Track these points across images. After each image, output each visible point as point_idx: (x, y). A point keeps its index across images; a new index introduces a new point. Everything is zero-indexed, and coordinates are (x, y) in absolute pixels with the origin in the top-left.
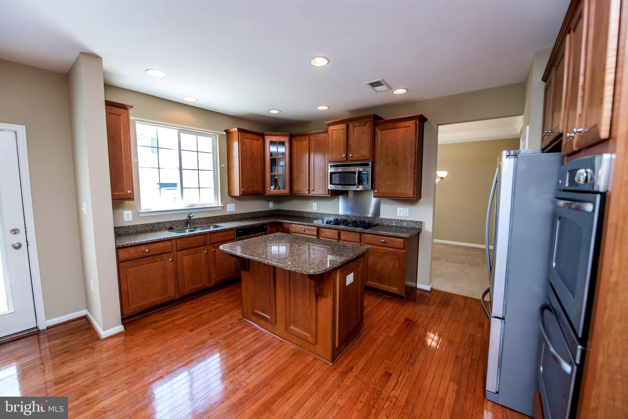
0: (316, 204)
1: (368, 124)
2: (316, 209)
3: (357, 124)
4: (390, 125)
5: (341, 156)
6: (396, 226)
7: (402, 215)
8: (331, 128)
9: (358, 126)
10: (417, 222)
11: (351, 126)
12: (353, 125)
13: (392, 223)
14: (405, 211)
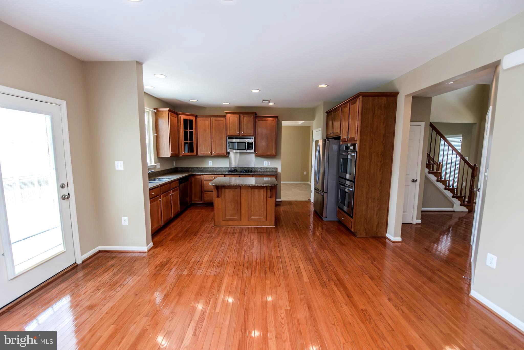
0: (211, 162)
1: (252, 117)
2: (211, 165)
3: (246, 116)
4: (264, 119)
5: (236, 132)
6: (264, 171)
7: (266, 165)
8: (229, 116)
9: (246, 117)
10: (274, 168)
11: (242, 116)
12: (243, 116)
13: (262, 169)
14: (268, 163)
